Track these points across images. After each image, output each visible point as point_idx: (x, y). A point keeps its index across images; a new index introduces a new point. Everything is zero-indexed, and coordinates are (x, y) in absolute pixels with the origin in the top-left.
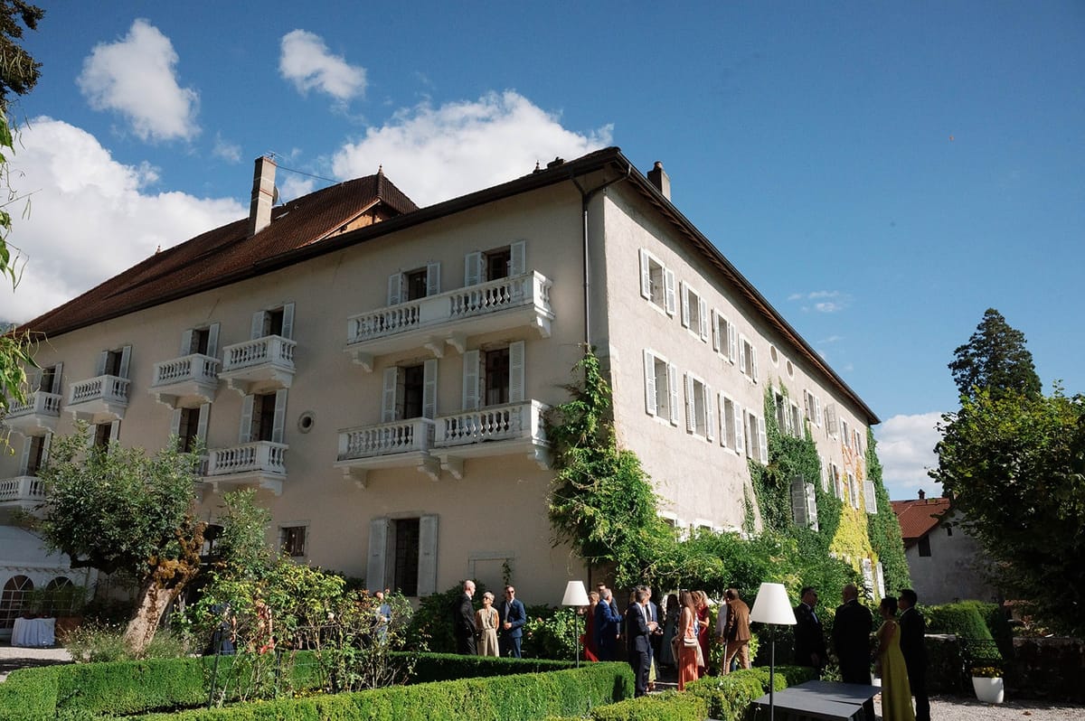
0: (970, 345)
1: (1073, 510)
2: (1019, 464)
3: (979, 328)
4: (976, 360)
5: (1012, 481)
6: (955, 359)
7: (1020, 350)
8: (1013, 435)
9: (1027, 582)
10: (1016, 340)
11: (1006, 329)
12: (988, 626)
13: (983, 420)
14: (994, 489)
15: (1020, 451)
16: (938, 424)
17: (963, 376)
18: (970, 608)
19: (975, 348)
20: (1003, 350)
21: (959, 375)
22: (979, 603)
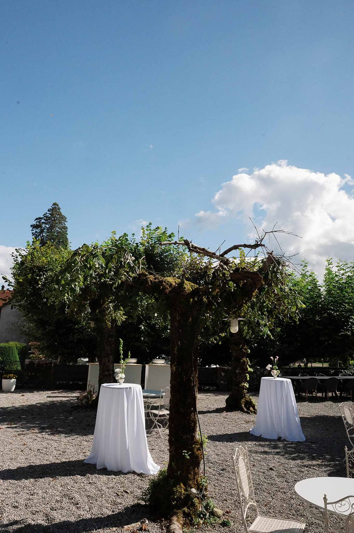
0: (43, 218)
1: (54, 302)
2: (45, 278)
3: (48, 211)
4: (44, 226)
5: (39, 286)
6: (34, 223)
7: (64, 225)
8: (46, 264)
9: (39, 334)
10: (63, 220)
11: (60, 214)
12: (19, 354)
13: (34, 255)
14: (31, 288)
15: (47, 272)
16: (13, 253)
17: (36, 232)
18: (12, 345)
19: (45, 219)
20: (57, 223)
21: (34, 231)
22: (17, 343)
